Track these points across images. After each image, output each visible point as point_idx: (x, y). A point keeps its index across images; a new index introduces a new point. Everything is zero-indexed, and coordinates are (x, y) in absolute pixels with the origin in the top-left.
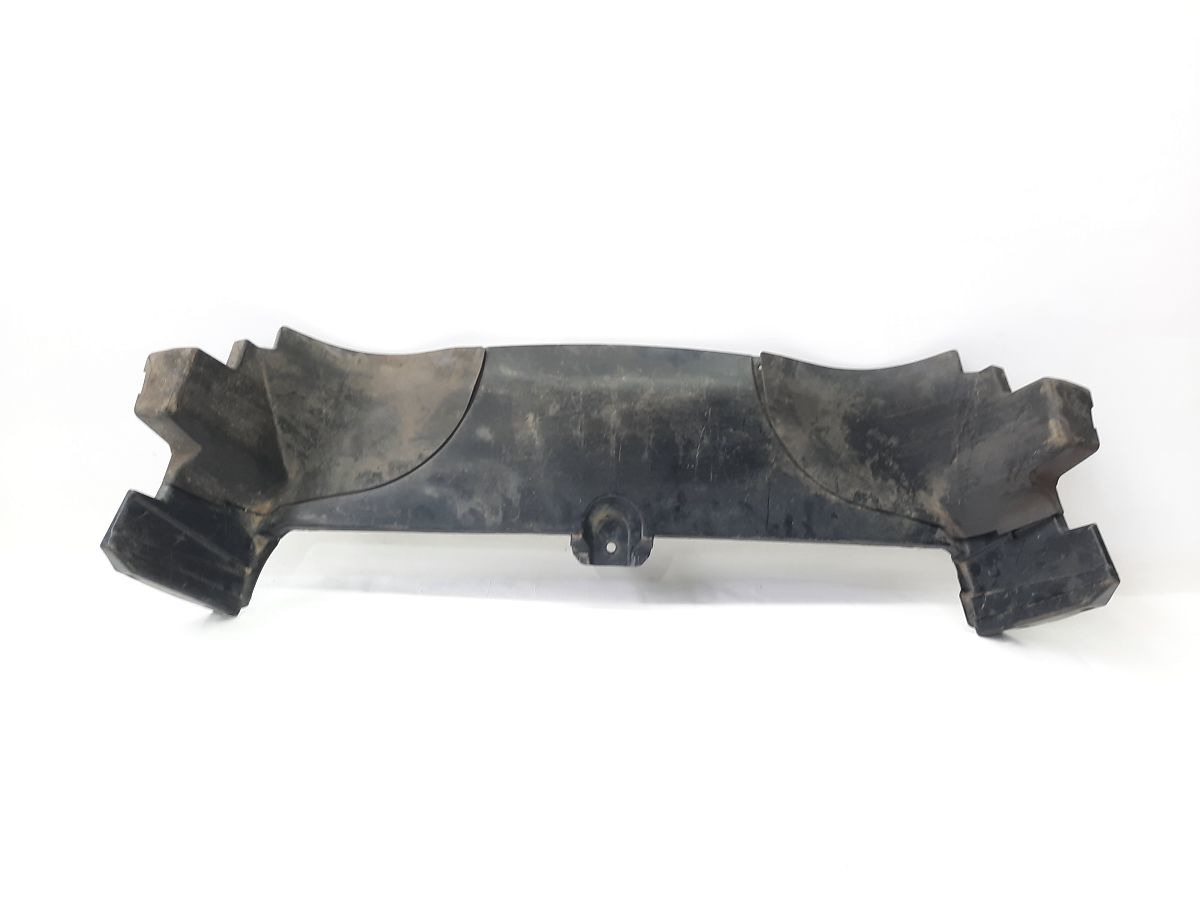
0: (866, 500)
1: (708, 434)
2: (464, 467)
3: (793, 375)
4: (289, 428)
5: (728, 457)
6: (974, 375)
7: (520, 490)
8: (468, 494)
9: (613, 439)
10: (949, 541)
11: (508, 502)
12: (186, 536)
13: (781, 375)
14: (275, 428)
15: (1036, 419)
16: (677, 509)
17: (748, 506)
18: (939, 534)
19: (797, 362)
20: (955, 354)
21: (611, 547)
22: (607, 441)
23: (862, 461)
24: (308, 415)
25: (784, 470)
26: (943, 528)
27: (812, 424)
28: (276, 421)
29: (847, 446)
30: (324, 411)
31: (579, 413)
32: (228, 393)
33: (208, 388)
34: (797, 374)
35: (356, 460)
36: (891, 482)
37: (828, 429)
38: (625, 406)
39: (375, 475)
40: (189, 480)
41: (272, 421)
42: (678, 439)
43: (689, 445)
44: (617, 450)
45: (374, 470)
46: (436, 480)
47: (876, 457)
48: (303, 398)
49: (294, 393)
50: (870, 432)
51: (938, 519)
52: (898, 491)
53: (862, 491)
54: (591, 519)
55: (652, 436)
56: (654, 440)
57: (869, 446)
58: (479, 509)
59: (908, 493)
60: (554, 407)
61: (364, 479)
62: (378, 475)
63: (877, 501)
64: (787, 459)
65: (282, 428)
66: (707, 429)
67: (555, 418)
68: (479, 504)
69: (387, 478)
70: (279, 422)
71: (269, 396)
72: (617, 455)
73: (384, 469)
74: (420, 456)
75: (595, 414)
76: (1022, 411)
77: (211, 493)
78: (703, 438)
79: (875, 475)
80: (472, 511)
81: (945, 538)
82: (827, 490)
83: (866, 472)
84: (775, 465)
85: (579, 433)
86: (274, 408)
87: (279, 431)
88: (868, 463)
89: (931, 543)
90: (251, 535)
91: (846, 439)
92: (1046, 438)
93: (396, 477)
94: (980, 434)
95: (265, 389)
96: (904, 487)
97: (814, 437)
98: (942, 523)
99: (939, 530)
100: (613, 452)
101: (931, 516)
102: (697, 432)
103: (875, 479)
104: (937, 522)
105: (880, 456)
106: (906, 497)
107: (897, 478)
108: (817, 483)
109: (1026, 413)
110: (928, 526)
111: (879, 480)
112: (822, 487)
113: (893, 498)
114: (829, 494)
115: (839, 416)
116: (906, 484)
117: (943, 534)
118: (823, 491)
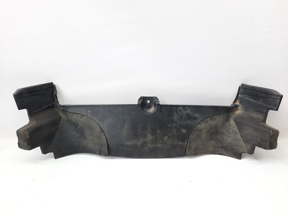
0: (81, 116)
2: (189, 122)
4: (235, 132)
5: (118, 126)
6: (50, 152)
7: (174, 116)
8: (187, 115)
9: (149, 130)
10: (59, 107)
11: (177, 113)
12: (259, 102)
13: (102, 150)
14: (239, 132)
15: (33, 138)
18: (62, 109)
19: (98, 154)
20: (56, 158)
21: (149, 102)
22: (151, 129)
24: (230, 136)
25: (102, 123)
26: (61, 110)
28: (239, 133)
29: (85, 131)
30: (226, 137)
31: (159, 137)
32: (255, 138)
33: (261, 139)
34: (98, 151)
35: (216, 124)
36: (74, 122)
37: (90, 135)
38: (146, 139)
39: (211, 120)
40: (261, 116)
41: (240, 133)
42: (131, 131)
43: (128, 129)
44: (148, 127)
45: (212, 121)
46: (196, 119)
47: (77, 128)
48: (232, 140)
49: (235, 141)
50: (79, 135)
52: (72, 120)
53: (81, 119)
54: (154, 109)
55: (138, 131)
56: (138, 130)
57: (79, 131)
58: (184, 111)
59: (69, 119)
60: (166, 139)
61: (214, 119)
62: (210, 120)
63: (77, 116)
64: (101, 126)
65: (237, 132)
67: (165, 136)
68: (184, 112)
69: (208, 119)
70: (238, 133)
71: (242, 140)
72: (148, 125)
73: (209, 121)
74: (200, 124)
75: (154, 137)
77: (254, 113)
78: (124, 131)
80: (186, 110)
81: (60, 108)
82: (91, 118)
83: (80, 124)
84: (105, 124)
85: (159, 132)
86: (240, 137)
87: (237, 131)
88: (80, 127)
89: (64, 106)
90: (240, 104)
91: (85, 133)
93: (206, 119)
95: (243, 141)
96: (70, 121)
97: (94, 133)
98: (61, 112)
100: (149, 126)
101: (64, 113)
102: (126, 132)
103: (78, 122)
104: (62, 112)
105: (76, 128)
106: (70, 118)
107: (72, 123)
108: (93, 120)
109: (36, 140)
110: (64, 110)
111: (77, 122)
112: (92, 119)
113: (73, 117)
114: (90, 117)
115: (87, 139)
116: (70, 122)
117: (61, 109)
118: (92, 118)
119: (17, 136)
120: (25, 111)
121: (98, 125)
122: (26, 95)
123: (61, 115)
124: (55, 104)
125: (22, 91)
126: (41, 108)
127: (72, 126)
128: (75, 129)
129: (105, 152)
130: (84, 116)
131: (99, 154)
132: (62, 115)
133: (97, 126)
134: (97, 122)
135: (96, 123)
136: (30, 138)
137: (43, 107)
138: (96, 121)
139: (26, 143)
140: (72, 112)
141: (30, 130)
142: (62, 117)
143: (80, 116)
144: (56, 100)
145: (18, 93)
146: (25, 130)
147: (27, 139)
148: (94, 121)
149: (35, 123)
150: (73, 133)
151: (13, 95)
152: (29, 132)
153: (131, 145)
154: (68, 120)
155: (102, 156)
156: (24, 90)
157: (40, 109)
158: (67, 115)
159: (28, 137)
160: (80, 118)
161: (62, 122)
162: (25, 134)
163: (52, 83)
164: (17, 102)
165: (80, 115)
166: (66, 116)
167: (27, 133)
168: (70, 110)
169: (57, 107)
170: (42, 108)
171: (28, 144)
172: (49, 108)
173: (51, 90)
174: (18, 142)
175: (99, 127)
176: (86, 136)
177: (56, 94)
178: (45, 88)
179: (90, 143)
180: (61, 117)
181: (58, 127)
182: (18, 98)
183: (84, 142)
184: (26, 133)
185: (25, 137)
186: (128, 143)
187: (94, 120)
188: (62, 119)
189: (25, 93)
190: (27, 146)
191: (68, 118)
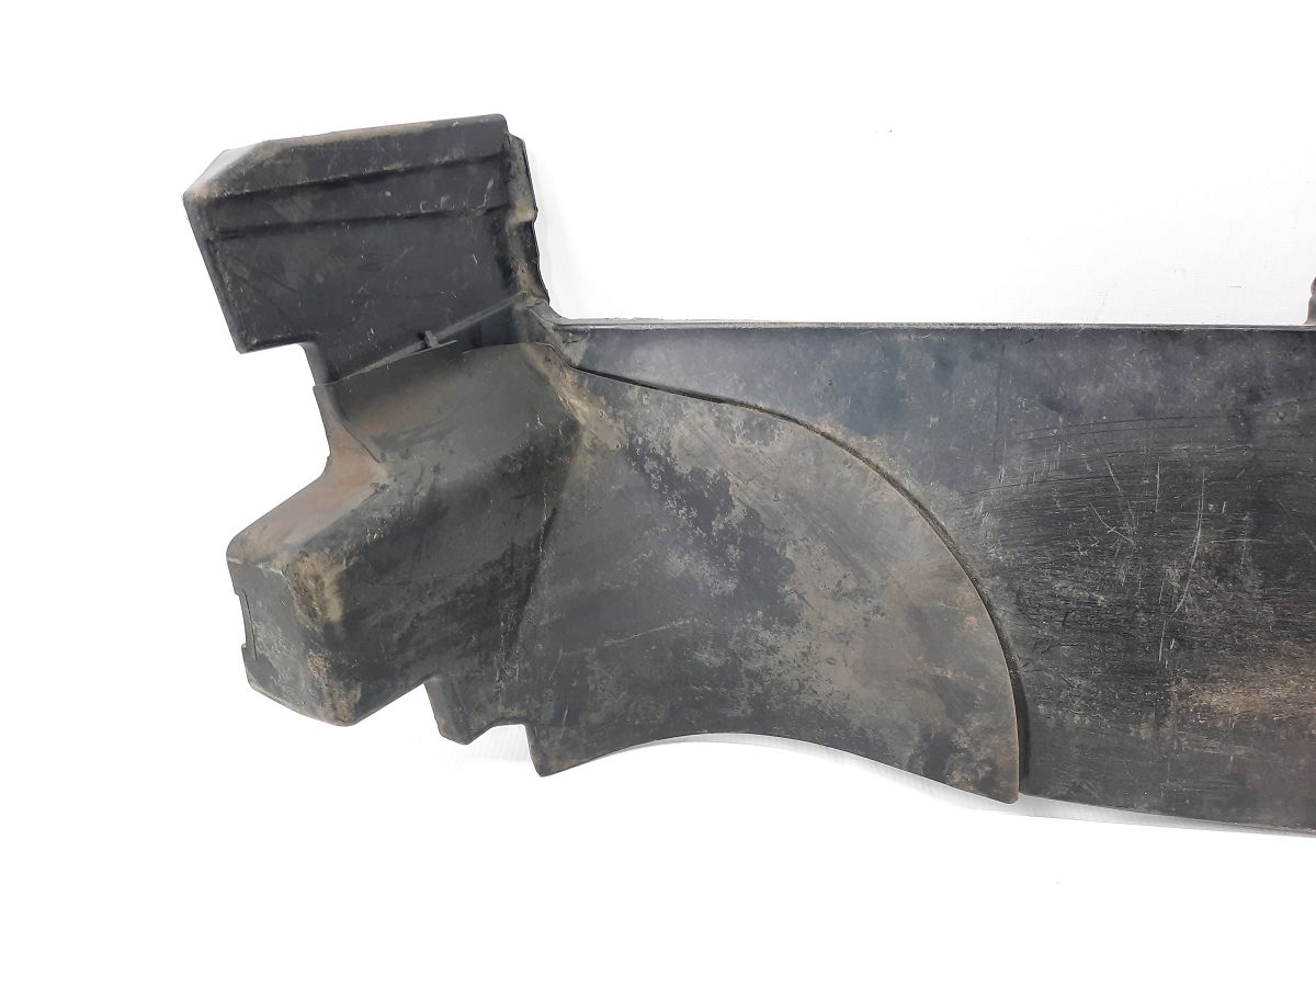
0: (746, 424)
1: (1168, 591)
3: (925, 735)
5: (1111, 530)
6: (504, 720)
10: (556, 337)
13: (962, 741)
15: (373, 620)
16: (1254, 396)
17: (1053, 404)
18: (576, 353)
19: (911, 768)
20: (544, 770)
23: (752, 516)
25: (955, 497)
26: (569, 364)
27: (877, 610)
29: (789, 553)
36: (683, 468)
37: (838, 595)
42: (1252, 581)
43: (1222, 566)
47: (717, 525)
50: (731, 586)
51: (580, 386)
52: (668, 454)
53: (755, 446)
57: (734, 553)
59: (646, 442)
63: (718, 424)
64: (949, 525)
66: (1169, 605)
76: (404, 641)
78: (1183, 579)
79: (722, 486)
82: (843, 445)
83: (745, 494)
84: (979, 508)
88: (738, 512)
89: (596, 332)
91: (792, 570)
92: (348, 572)
94: (494, 580)
96: (656, 457)
97: (875, 576)
98: (570, 377)
99: (577, 361)
101: (595, 391)
102: (1200, 597)
103: (721, 473)
104: (581, 380)
105: (708, 529)
106: (651, 435)
107: (670, 477)
108: (868, 461)
109: (396, 636)
110: (600, 369)
111: (712, 472)
112: (856, 453)
113: (680, 431)
114: (840, 436)
115: (808, 625)
116: (650, 465)
117: (568, 351)
118: (853, 442)
119: (237, 591)
120: (290, 366)
121: (914, 511)
122: (297, 211)
123: (576, 402)
124: (519, 307)
125: (260, 165)
126: (422, 337)
127: (670, 504)
128: (698, 531)
129: (989, 761)
130: (782, 423)
131: (921, 763)
132: (586, 409)
133: (906, 521)
134: (908, 484)
135: (895, 495)
136: (352, 618)
137: (435, 330)
138: (896, 474)
139: (316, 666)
140: (671, 383)
141: (346, 546)
142: (582, 421)
143: (738, 417)
144: (522, 274)
145: (234, 182)
146: (307, 548)
147: (328, 627)
148: (872, 472)
149: (381, 473)
150: (678, 563)
151: (185, 198)
152: (343, 567)
153: (1247, 717)
154: (634, 453)
155: (957, 786)
156: (279, 156)
157: (412, 349)
158: (628, 405)
159: (335, 612)
160: (739, 440)
161: (583, 466)
162: (311, 584)
163: (498, 124)
164: (227, 279)
165: (738, 410)
166: (614, 416)
167: (328, 579)
168: (651, 365)
169: (538, 336)
170: (433, 341)
171: (337, 671)
172: (475, 340)
173: (490, 184)
174: (243, 640)
175: (929, 530)
176: (800, 596)
177: (528, 227)
178: (447, 158)
179: (831, 661)
180: (573, 427)
181: (555, 511)
182: (229, 234)
183: (773, 650)
184: (317, 578)
185: (312, 614)
186: (1215, 700)
187: (875, 460)
188: (586, 442)
189: (292, 191)
190: (325, 690)
191: (631, 437)
